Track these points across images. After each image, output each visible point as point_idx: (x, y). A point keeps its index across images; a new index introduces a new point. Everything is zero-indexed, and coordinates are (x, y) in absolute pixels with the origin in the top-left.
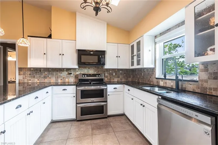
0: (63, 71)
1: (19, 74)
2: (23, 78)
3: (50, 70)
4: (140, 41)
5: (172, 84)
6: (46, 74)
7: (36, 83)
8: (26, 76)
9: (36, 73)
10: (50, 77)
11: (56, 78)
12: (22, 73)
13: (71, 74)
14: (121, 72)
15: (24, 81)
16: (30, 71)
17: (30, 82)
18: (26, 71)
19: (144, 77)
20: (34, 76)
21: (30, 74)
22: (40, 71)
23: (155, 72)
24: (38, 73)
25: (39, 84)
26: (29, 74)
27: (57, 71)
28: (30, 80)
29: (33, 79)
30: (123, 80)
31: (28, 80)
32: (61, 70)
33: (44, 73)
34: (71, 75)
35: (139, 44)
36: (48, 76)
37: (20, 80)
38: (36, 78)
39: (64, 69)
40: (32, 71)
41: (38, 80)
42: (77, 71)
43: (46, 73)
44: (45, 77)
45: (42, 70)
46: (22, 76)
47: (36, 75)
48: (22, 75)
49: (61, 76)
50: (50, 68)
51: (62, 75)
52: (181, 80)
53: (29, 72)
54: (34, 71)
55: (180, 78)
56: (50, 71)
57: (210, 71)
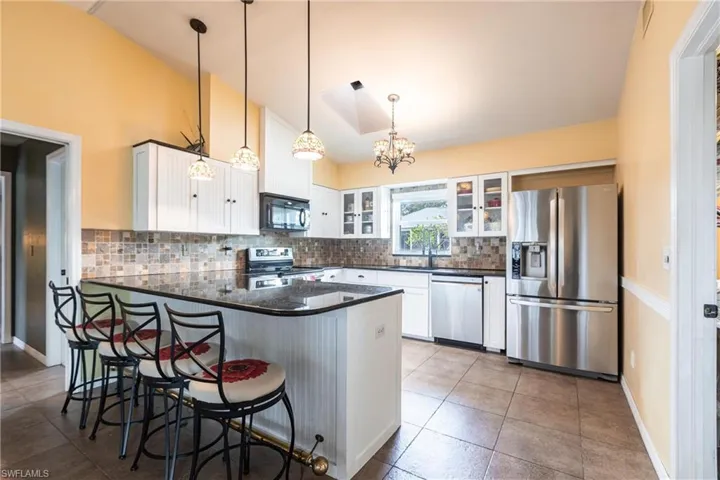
0: (210, 241)
1: (85, 252)
2: (98, 264)
3: (179, 238)
4: (371, 194)
5: (420, 261)
6: (168, 250)
7: (140, 276)
8: (106, 257)
9: (139, 246)
10: (177, 257)
11: (192, 260)
12: (92, 245)
13: (227, 249)
14: (316, 244)
15: (99, 271)
16: (121, 240)
17: (119, 273)
18: (107, 240)
19: (364, 254)
20: (133, 256)
21: (120, 251)
22: (151, 241)
23: (391, 245)
24: (145, 245)
25: (146, 278)
26: (117, 248)
27: (196, 242)
28: (121, 269)
29: (131, 265)
30: (320, 262)
31: (113, 269)
32: (204, 239)
33: (162, 246)
34: (228, 252)
35: (367, 198)
36: (173, 256)
37: (86, 269)
38: (139, 263)
39: (211, 235)
40: (127, 239)
41: (146, 268)
42: (241, 243)
43: (167, 246)
44: (164, 259)
45: (156, 237)
46: (94, 255)
47: (139, 252)
48: (92, 251)
49: (204, 256)
50: (178, 234)
51: (206, 252)
52: (435, 256)
53: (117, 244)
54: (134, 240)
55: (434, 253)
56: (178, 241)
57: (462, 245)
